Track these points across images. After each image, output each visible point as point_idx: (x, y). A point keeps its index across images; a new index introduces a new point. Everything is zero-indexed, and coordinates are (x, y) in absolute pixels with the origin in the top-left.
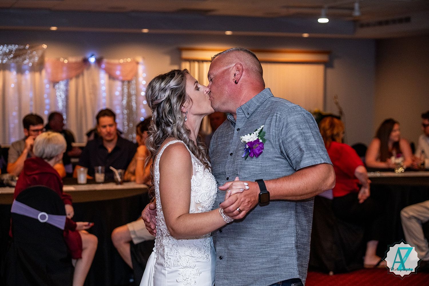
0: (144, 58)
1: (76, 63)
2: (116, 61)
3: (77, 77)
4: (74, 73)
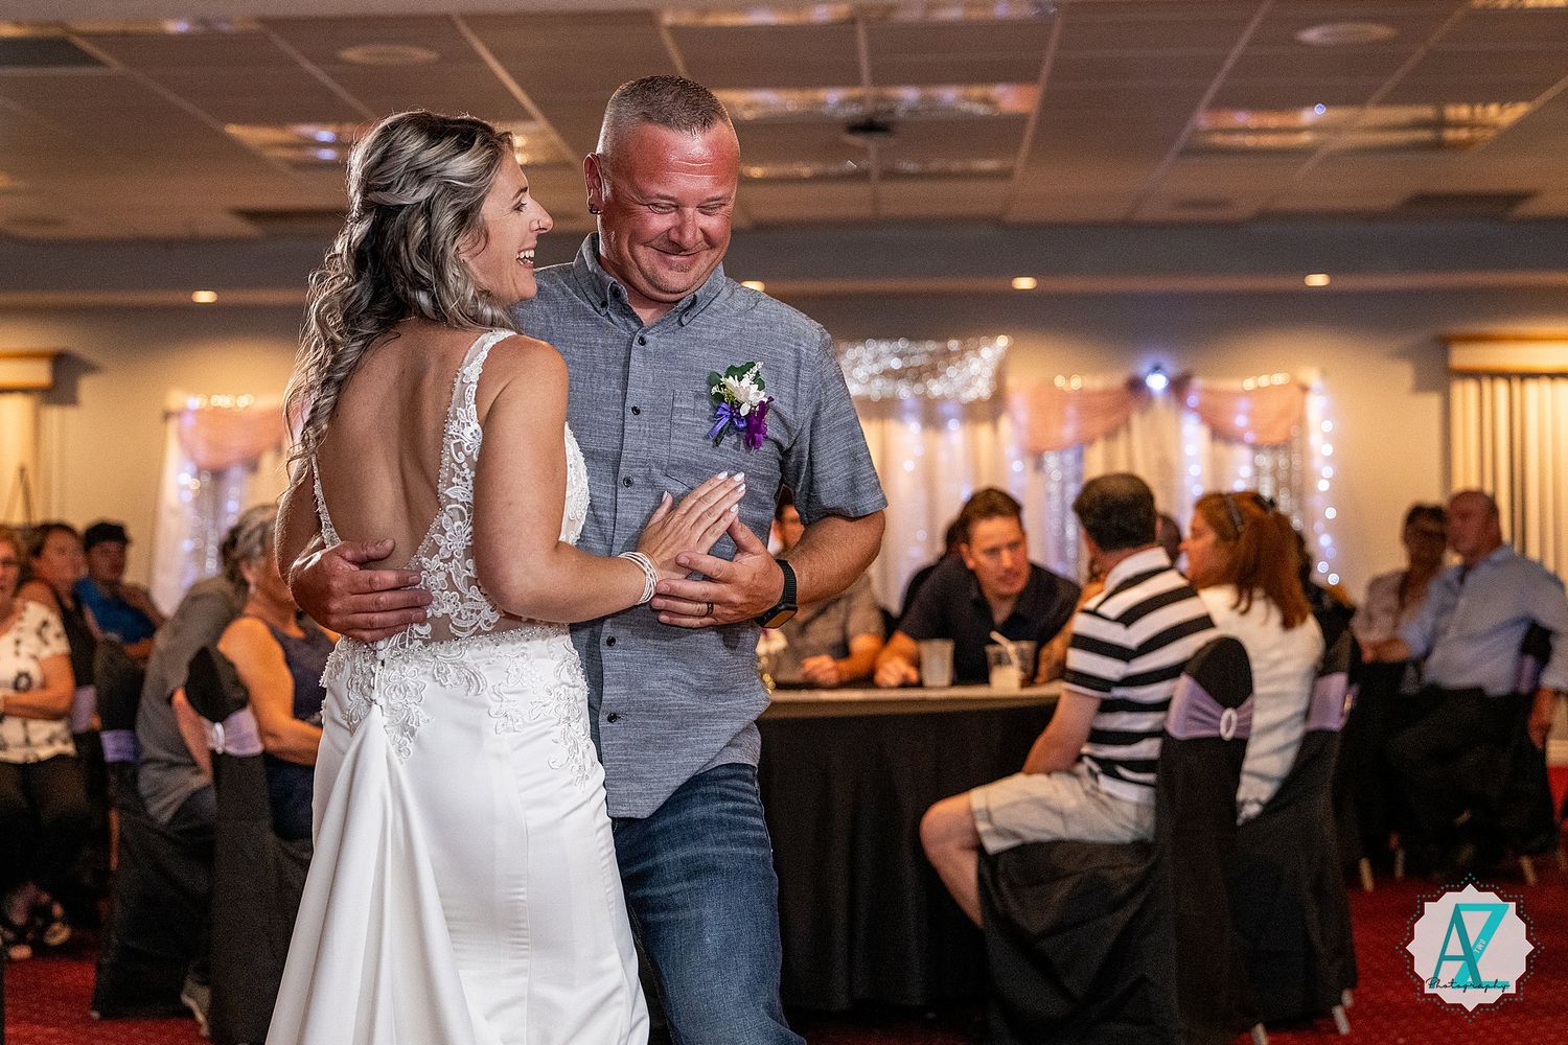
0: (1324, 373)
1: (1104, 393)
2: (1233, 385)
3: (1110, 435)
4: (1099, 425)
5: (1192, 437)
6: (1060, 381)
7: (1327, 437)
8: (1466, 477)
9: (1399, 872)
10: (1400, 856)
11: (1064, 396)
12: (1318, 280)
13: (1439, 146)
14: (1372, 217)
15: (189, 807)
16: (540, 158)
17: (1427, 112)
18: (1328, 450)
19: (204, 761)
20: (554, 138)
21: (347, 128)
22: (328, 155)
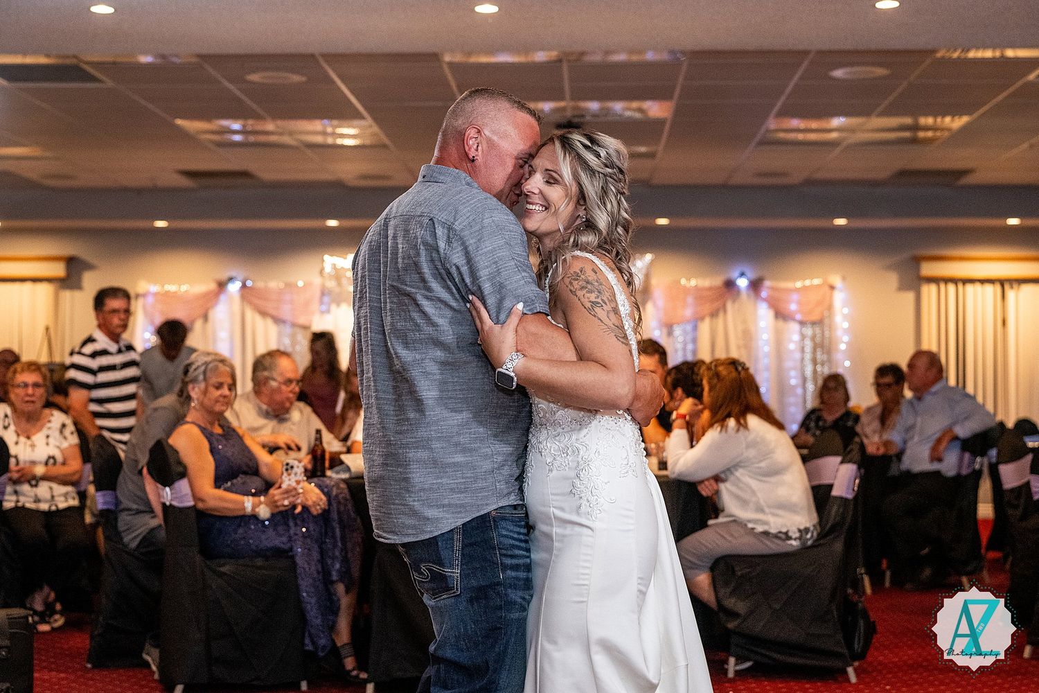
0: (844, 278)
1: (710, 289)
2: (789, 285)
3: (714, 315)
4: (707, 308)
5: (764, 315)
6: (683, 281)
7: (845, 317)
8: (930, 344)
9: (887, 584)
10: (888, 574)
11: (686, 291)
12: (841, 222)
13: (914, 141)
14: (874, 184)
15: (148, 539)
16: (368, 142)
17: (908, 120)
18: (846, 325)
19: (158, 509)
20: (376, 129)
21: (250, 122)
22: (237, 138)
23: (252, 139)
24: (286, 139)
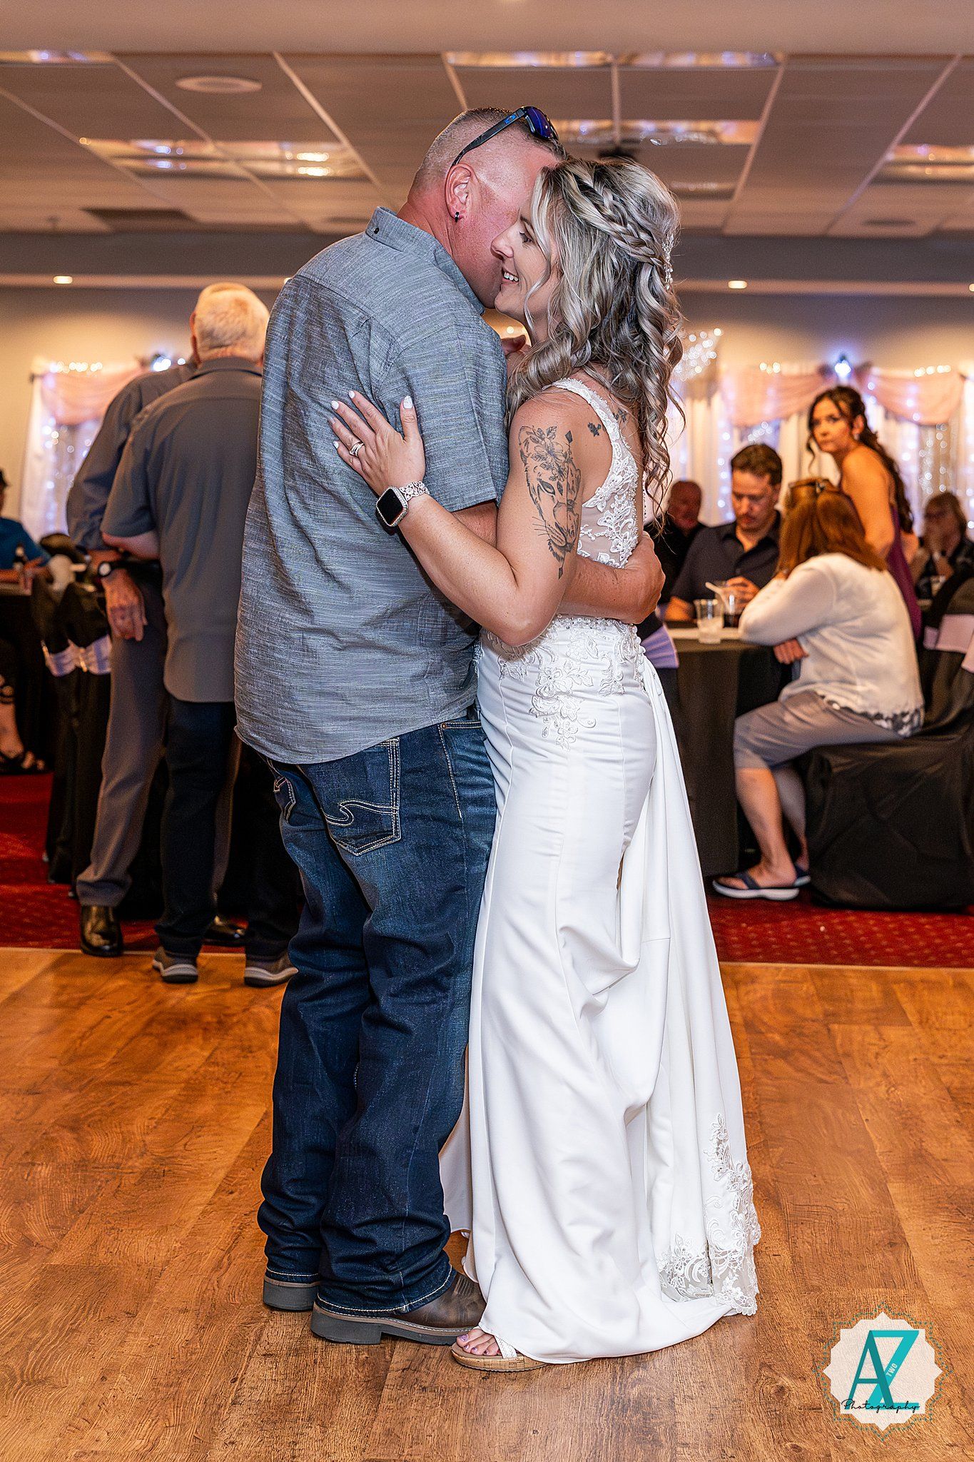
1: (799, 377)
2: (904, 373)
6: (763, 366)
11: (766, 379)
16: (340, 172)
20: (352, 153)
21: (181, 143)
22: (165, 165)
23: (183, 166)
24: (231, 168)
